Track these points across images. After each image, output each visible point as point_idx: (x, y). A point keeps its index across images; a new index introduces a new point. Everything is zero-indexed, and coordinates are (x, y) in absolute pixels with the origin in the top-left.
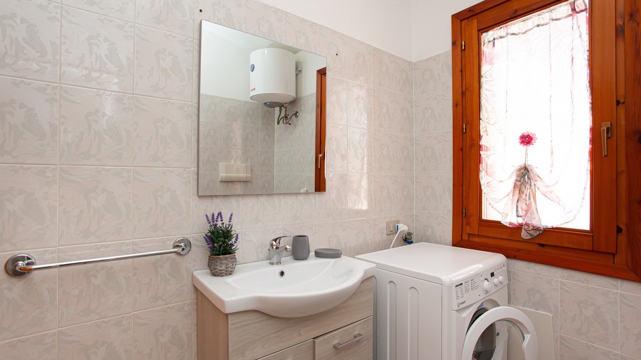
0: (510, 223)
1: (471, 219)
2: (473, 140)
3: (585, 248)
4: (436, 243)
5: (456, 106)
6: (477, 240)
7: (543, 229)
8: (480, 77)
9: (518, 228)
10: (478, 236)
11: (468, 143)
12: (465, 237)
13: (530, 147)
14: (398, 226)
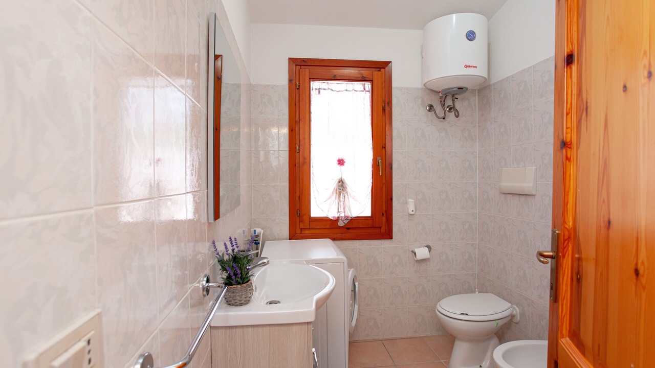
0: (334, 217)
1: (304, 218)
2: (305, 159)
3: (370, 226)
4: (275, 239)
5: (292, 130)
6: (307, 232)
7: (350, 218)
8: (310, 113)
9: (337, 220)
10: (309, 229)
11: (301, 161)
12: (298, 231)
13: (342, 167)
14: (255, 230)
